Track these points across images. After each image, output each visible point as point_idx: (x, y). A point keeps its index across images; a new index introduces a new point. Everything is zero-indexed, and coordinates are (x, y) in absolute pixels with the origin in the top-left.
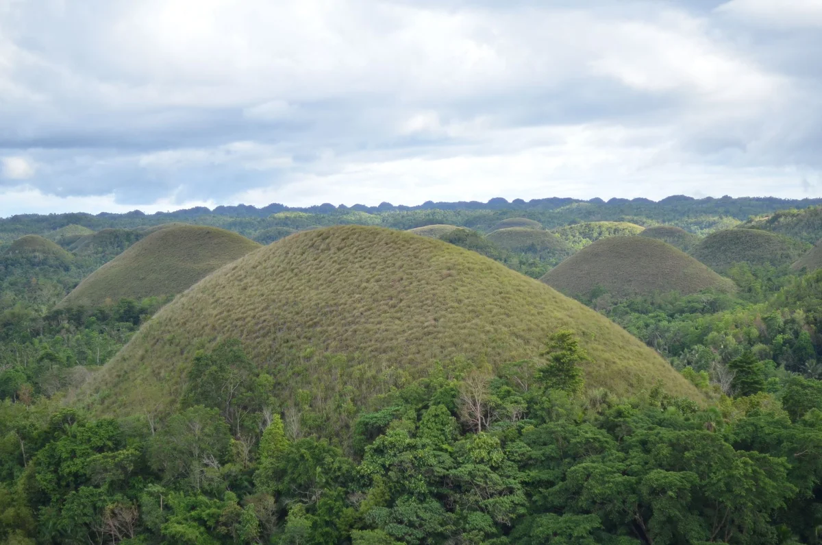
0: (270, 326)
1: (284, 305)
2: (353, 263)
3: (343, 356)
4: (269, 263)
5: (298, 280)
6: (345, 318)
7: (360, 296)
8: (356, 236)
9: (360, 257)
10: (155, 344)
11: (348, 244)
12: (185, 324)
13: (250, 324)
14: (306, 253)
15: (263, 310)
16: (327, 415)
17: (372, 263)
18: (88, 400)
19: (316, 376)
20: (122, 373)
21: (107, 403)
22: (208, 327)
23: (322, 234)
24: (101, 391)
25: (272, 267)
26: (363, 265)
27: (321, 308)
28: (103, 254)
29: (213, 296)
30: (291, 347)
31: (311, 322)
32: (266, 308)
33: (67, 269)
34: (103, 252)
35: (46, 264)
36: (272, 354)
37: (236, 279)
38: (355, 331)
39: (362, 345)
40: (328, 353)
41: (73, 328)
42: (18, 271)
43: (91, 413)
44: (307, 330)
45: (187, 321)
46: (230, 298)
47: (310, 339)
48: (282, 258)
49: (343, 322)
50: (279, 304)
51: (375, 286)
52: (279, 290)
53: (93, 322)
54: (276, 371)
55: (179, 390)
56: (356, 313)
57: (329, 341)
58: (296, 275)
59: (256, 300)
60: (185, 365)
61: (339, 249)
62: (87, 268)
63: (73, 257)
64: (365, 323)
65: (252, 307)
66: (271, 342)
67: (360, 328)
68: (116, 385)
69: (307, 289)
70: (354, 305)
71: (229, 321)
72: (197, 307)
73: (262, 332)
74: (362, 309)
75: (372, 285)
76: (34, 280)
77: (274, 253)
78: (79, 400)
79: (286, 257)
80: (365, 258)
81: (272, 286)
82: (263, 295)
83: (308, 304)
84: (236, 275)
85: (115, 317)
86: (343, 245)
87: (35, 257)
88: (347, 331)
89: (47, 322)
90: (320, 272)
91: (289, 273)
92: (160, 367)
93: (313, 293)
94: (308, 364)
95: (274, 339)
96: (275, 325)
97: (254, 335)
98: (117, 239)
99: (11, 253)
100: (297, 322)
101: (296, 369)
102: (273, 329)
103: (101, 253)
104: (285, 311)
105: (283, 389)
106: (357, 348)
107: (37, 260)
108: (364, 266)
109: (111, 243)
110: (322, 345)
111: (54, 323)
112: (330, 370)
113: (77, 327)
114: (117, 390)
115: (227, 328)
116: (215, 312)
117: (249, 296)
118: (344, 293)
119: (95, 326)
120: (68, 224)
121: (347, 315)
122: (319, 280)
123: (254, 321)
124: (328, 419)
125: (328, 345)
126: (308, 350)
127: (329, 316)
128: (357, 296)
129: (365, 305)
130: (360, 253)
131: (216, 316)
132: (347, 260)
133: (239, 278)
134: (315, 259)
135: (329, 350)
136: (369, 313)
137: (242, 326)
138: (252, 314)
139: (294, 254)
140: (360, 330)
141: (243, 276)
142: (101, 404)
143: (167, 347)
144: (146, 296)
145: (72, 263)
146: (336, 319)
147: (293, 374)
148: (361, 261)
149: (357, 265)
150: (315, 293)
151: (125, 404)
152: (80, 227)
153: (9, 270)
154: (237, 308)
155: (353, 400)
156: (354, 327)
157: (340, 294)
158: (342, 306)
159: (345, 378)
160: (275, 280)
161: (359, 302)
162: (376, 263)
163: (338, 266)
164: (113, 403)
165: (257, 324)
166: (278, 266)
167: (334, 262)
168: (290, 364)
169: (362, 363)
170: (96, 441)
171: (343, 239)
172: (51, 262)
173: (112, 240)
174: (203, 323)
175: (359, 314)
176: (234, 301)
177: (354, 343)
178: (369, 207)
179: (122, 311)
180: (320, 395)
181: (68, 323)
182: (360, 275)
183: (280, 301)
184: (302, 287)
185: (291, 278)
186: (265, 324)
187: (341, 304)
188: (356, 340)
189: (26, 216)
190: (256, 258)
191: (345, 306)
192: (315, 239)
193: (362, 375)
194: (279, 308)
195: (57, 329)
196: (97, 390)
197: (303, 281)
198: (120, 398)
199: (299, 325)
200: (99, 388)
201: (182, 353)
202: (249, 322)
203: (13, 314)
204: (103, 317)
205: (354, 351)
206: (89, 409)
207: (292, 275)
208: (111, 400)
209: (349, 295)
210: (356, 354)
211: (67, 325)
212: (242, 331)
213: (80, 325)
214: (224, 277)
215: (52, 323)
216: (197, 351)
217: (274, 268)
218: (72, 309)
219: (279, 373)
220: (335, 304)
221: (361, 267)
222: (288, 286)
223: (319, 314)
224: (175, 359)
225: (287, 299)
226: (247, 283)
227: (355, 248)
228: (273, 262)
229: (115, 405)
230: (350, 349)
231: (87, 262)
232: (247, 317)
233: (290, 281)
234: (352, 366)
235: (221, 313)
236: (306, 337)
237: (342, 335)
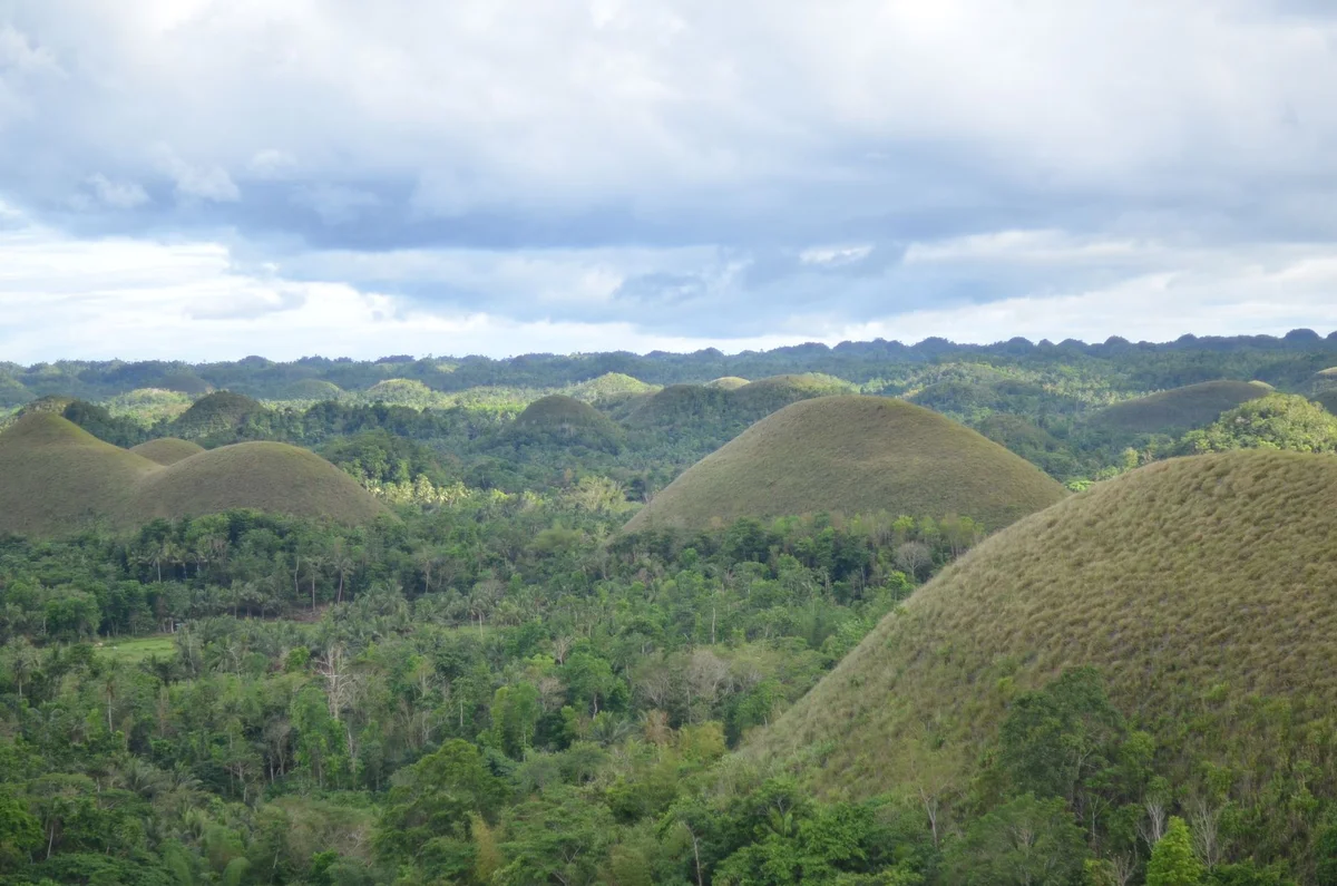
0: (1137, 638)
1: (1160, 599)
2: (1282, 523)
3: (1284, 701)
4: (1118, 518)
5: (1181, 552)
6: (1279, 629)
7: (1304, 586)
8: (1280, 471)
9: (1295, 512)
10: (914, 659)
11: (1268, 486)
12: (972, 626)
13: (1097, 633)
14: (1189, 502)
15: (1119, 607)
16: (1262, 811)
17: (1319, 525)
18: (796, 757)
19: (1234, 737)
20: (856, 709)
21: (831, 764)
22: (1020, 633)
23: (1212, 467)
24: (817, 742)
25: (1127, 524)
26: (1302, 528)
27: (1233, 608)
28: (671, 426)
29: (1019, 576)
30: (1182, 680)
31: (1216, 634)
32: (1126, 604)
33: (615, 453)
34: (671, 422)
35: (581, 443)
36: (1146, 690)
37: (1057, 544)
38: (1303, 655)
39: (1317, 681)
40: (1254, 694)
41: (657, 567)
42: (535, 454)
43: (802, 781)
44: (1207, 648)
45: (975, 620)
46: (1054, 581)
47: (1216, 665)
48: (1143, 509)
49: (1277, 635)
50: (1148, 598)
51: (1329, 567)
52: (1145, 570)
53: (693, 559)
54: (1156, 725)
55: (972, 751)
56: (1301, 619)
57: (1255, 672)
58: (1175, 542)
59: (1105, 588)
60: (978, 704)
61: (1253, 496)
62: (647, 449)
63: (622, 430)
64: (1320, 639)
65: (1097, 600)
66: (1141, 669)
67: (1311, 648)
68: (846, 732)
69: (1201, 570)
70: (1295, 604)
71: (1058, 626)
72: (990, 594)
73: (1123, 649)
74: (1311, 613)
75: (1324, 567)
76: (568, 474)
77: (1124, 499)
78: (775, 754)
79: (1150, 507)
80: (1304, 514)
81: (1132, 560)
82: (1116, 579)
83: (1205, 599)
84: (1057, 537)
85: (728, 549)
86: (1257, 488)
87: (563, 431)
88: (1286, 653)
89: (614, 555)
90: (1221, 539)
91: (1162, 538)
92: (932, 704)
93: (1213, 578)
94: (1216, 713)
95: (1147, 663)
96: (1146, 635)
97: (1108, 654)
98: (693, 402)
99: (523, 424)
100: (1188, 633)
101: (1196, 722)
102: (1143, 646)
103: (668, 424)
104: (1163, 610)
105: (1171, 759)
106: (1310, 687)
107: (566, 436)
108: (1304, 531)
109: (683, 407)
110: (1241, 678)
111: (625, 557)
112: (1261, 726)
113: (664, 566)
114: (849, 741)
115: (1054, 638)
116: (1029, 607)
117: (1090, 580)
118: (1272, 579)
119: (696, 565)
120: (605, 373)
121: (1284, 623)
122: (1221, 553)
123: (1104, 627)
124: (1264, 820)
125: (1253, 679)
126: (1216, 687)
127: (1249, 623)
128: (1299, 587)
129: (1316, 606)
130: (1294, 505)
131: (1030, 614)
132: (1270, 517)
133: (1064, 544)
134: (1209, 514)
135: (1257, 689)
136: (1324, 620)
137: (1082, 636)
138: (1100, 615)
139: (1166, 501)
140: (1312, 653)
141: (1071, 540)
142: (821, 766)
143: (940, 667)
144: (777, 514)
145: (623, 441)
146: (1263, 630)
147: (1190, 730)
148: (1298, 521)
149: (1291, 528)
150: (1217, 579)
151: (867, 769)
152: (624, 377)
153: (522, 452)
154: (1071, 602)
155: (1309, 786)
156: (1302, 647)
157: (1265, 582)
158: (1273, 606)
159: (1293, 744)
160: (1135, 550)
161: (1304, 598)
162: (1328, 525)
163: (1253, 529)
164: (844, 766)
165: (1111, 633)
166: (1139, 524)
167: (1247, 520)
168: (1183, 714)
169: (1322, 716)
170: (837, 850)
171: (1257, 478)
172: (589, 438)
173: (686, 402)
174: (1008, 627)
175: (1307, 621)
176: (1061, 586)
177: (1303, 677)
178: (1090, 344)
179: (740, 540)
180: (1249, 774)
181: (649, 557)
182: (1300, 548)
183: (1152, 592)
184: (1191, 566)
185: (1167, 547)
186: (1128, 633)
187: (1272, 602)
188: (1305, 672)
189: (533, 356)
190: (1092, 506)
191: (1280, 606)
192: (1202, 475)
193: (1325, 738)
194: (1150, 603)
195: (632, 567)
196: (809, 738)
197: (1191, 555)
198: (858, 758)
199: (1192, 639)
200: (813, 734)
201: (970, 680)
202: (1095, 629)
203: (553, 538)
204: (708, 549)
205: (1304, 692)
206: (796, 772)
207: (1167, 543)
208: (841, 759)
209: (1282, 584)
210: (1310, 699)
211: (647, 562)
212: (1084, 645)
213: (670, 561)
214: (1033, 538)
215: (622, 557)
216: (1001, 680)
217: (1130, 528)
218: (655, 534)
219: (1161, 726)
220: (1259, 601)
221: (1299, 531)
222: (1163, 563)
223: (1230, 618)
224: (958, 691)
225: (1165, 587)
226: (1082, 554)
227: (1283, 496)
228: (1126, 515)
229: (848, 770)
230: (1297, 689)
231: (647, 440)
232: (1091, 619)
233: (1166, 554)
234: (1302, 721)
235: (1039, 610)
236: (1208, 663)
237: (1278, 661)
